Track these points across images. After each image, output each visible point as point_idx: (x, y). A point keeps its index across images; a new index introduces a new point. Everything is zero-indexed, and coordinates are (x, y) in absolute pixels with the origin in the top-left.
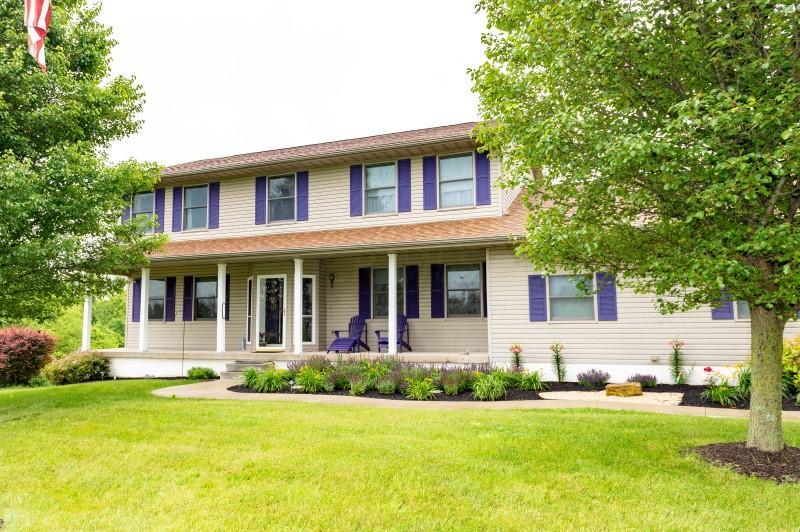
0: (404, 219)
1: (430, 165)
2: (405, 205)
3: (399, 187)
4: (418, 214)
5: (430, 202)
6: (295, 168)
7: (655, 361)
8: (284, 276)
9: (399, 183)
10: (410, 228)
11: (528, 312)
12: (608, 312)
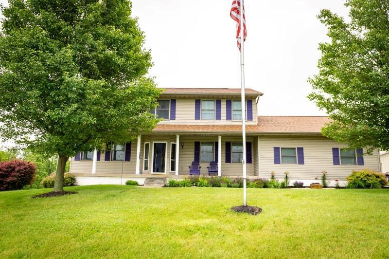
0: (218, 123)
1: (229, 103)
2: (218, 117)
3: (216, 110)
4: (224, 121)
5: (229, 117)
6: (171, 97)
7: (316, 179)
8: (166, 143)
9: (216, 108)
10: (221, 127)
11: (273, 160)
12: (301, 161)
